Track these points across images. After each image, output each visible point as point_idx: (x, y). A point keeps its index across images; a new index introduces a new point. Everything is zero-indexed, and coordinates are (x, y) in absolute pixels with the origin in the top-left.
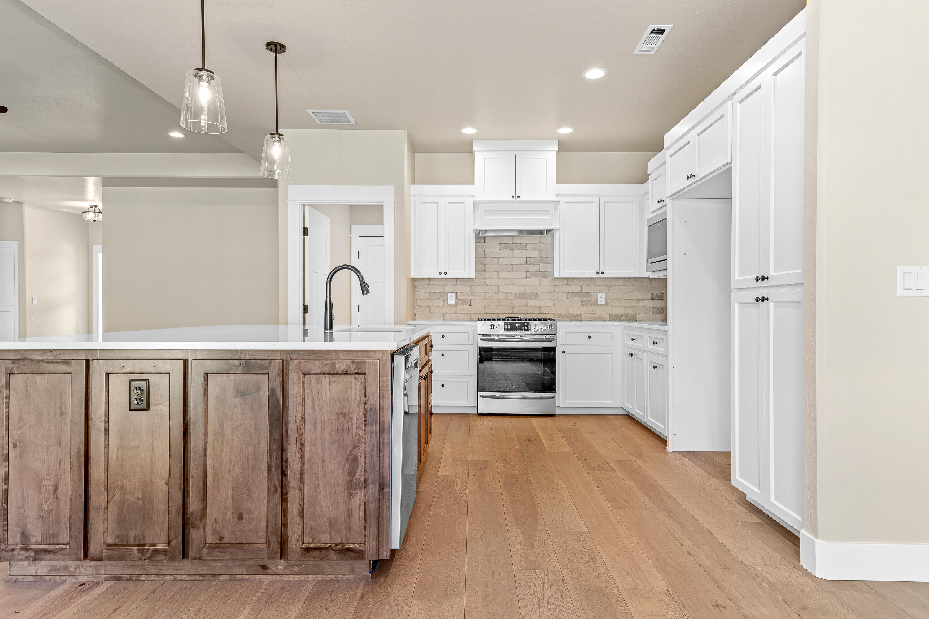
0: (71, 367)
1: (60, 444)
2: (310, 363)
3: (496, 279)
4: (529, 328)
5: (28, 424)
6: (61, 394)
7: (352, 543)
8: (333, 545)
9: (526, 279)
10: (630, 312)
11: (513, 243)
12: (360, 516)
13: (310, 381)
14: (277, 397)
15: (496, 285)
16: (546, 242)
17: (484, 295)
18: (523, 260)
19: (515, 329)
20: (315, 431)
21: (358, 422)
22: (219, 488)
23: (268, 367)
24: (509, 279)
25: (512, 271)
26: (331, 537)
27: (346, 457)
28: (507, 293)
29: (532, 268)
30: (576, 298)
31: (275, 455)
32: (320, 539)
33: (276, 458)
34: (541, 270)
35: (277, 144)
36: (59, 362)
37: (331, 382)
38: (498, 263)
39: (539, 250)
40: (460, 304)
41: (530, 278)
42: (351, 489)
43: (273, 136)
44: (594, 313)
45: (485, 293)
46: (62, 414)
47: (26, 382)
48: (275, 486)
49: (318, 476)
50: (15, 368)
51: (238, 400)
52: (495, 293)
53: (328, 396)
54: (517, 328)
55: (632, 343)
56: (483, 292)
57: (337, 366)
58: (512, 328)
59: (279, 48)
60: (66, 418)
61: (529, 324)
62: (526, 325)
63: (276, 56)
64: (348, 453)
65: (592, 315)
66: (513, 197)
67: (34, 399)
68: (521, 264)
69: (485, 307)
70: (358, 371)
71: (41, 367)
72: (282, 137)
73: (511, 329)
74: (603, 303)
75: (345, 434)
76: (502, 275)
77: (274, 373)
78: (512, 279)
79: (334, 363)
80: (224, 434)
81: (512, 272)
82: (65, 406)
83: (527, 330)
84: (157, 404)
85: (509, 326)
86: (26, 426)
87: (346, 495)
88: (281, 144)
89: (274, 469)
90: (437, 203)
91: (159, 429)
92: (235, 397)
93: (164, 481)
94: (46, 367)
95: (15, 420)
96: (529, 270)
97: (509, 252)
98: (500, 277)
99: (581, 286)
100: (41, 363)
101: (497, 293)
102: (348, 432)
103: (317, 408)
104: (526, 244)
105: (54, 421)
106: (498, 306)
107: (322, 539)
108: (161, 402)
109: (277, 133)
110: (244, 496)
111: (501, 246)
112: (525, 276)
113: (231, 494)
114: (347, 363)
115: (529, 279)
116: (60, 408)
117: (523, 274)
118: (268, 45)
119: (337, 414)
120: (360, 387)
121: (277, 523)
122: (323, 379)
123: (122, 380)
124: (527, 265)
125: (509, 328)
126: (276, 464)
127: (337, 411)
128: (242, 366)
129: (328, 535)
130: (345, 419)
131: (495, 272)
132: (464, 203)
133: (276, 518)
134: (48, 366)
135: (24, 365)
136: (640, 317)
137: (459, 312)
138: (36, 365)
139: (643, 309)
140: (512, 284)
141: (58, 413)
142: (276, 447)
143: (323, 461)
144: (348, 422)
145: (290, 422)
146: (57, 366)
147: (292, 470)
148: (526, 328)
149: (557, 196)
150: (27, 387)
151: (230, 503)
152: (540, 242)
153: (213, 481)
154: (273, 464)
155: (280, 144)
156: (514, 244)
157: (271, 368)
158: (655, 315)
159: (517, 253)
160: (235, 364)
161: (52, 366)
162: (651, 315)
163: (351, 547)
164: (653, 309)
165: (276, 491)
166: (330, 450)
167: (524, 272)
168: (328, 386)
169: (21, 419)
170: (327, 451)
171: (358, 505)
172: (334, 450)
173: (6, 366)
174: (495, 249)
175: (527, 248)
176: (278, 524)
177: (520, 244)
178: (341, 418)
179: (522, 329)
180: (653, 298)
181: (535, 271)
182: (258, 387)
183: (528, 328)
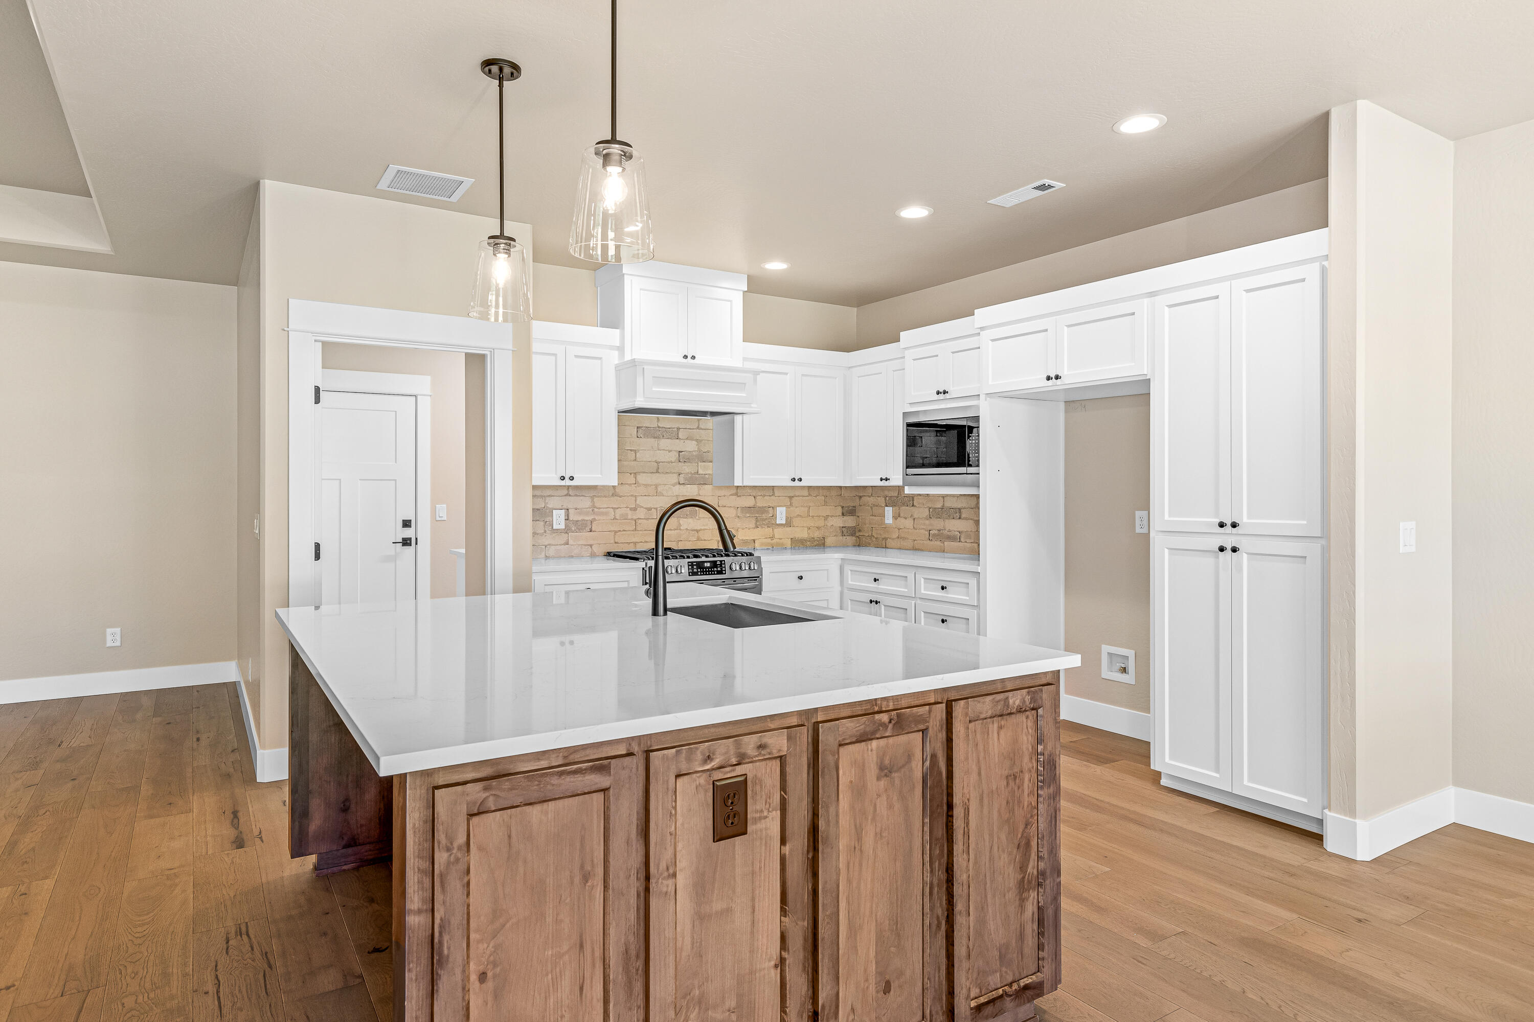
0: (610, 775)
1: (582, 946)
2: (979, 702)
3: (633, 485)
4: (724, 569)
5: (514, 920)
6: (583, 839)
7: (1025, 975)
8: (1006, 987)
9: (678, 486)
10: (817, 534)
11: (659, 427)
12: (1033, 930)
13: (975, 731)
14: (938, 766)
15: (632, 496)
16: (707, 428)
17: (613, 513)
18: (673, 456)
19: (703, 572)
20: (982, 812)
21: (1030, 785)
22: (856, 947)
23: (928, 719)
24: (652, 485)
25: (657, 472)
26: (1001, 976)
27: (1017, 843)
28: (650, 509)
29: (687, 468)
30: (748, 515)
31: (937, 866)
32: (989, 985)
33: (939, 871)
34: (701, 472)
35: (502, 256)
36: (585, 769)
37: (1000, 727)
38: (635, 460)
39: (697, 440)
40: (573, 529)
41: (684, 484)
42: (1023, 892)
43: (497, 241)
44: (772, 538)
45: (614, 509)
46: (586, 878)
47: (509, 828)
48: (938, 918)
49: (986, 884)
50: (491, 799)
51: (883, 783)
52: (631, 509)
53: (996, 751)
54: (706, 570)
55: (874, 585)
56: (612, 508)
57: (1011, 701)
58: (699, 570)
59: (507, 70)
60: (593, 887)
61: (723, 562)
62: (719, 564)
63: (501, 86)
64: (1019, 836)
65: (769, 540)
66: (686, 357)
67: (525, 862)
68: (672, 462)
69: (616, 532)
70: (1033, 705)
71: (549, 787)
72: (512, 243)
73: (698, 572)
74: (784, 522)
75: (1016, 808)
76: (642, 478)
77: (935, 726)
78: (656, 486)
79: (1007, 698)
80: (862, 848)
81: (657, 474)
82: (592, 861)
83: (720, 572)
84: (760, 818)
85: (695, 567)
86: (508, 925)
87: (1017, 902)
88: (509, 256)
89: (936, 889)
90: (555, 355)
91: (763, 867)
92: (878, 779)
93: (773, 963)
94: (560, 785)
95: (482, 918)
96: (682, 472)
97: (652, 441)
98: (638, 482)
99: (755, 497)
100: (548, 779)
101: (635, 509)
102: (1019, 802)
103: (983, 773)
104: (678, 429)
105: (568, 900)
106: (635, 530)
107: (992, 983)
108: (766, 814)
109: (502, 236)
110: (893, 949)
111: (640, 431)
112: (676, 481)
113: (874, 953)
114: (1022, 695)
115: (682, 486)
116: (582, 867)
117: (674, 479)
118: (488, 64)
119: (1007, 777)
120: (1032, 729)
121: (941, 978)
122: (991, 726)
123: (699, 784)
124: (680, 464)
125: (695, 570)
126: (939, 880)
127: (1006, 773)
128: (893, 722)
129: (998, 974)
130: (1015, 783)
131: (631, 474)
132: (600, 358)
133: (939, 971)
134: (562, 782)
135: (511, 789)
136: (829, 541)
137: (571, 542)
138: (538, 785)
139: (831, 530)
140: (658, 494)
141: (577, 880)
142: (938, 852)
143: (991, 859)
144: (1019, 788)
145: (956, 804)
146: (580, 779)
147: (959, 883)
148: (719, 569)
149: (745, 359)
150: (510, 837)
151: (873, 968)
152: (698, 428)
153: (848, 939)
154: (935, 882)
155: (507, 256)
156: (660, 429)
157: (931, 720)
158: (845, 537)
159: (665, 443)
160: (883, 721)
161: (572, 779)
162: (841, 537)
163: (1028, 982)
164: (844, 529)
165: (939, 926)
166: (999, 838)
167: (675, 475)
168: (996, 735)
169: (496, 913)
170: (996, 839)
171: (1030, 914)
172: (1003, 837)
173: (469, 798)
174: (631, 435)
175: (680, 436)
176: (942, 981)
177: (668, 430)
178: (1012, 783)
179: (714, 571)
180: (843, 514)
181: (691, 473)
182: (909, 755)
183: (721, 569)
